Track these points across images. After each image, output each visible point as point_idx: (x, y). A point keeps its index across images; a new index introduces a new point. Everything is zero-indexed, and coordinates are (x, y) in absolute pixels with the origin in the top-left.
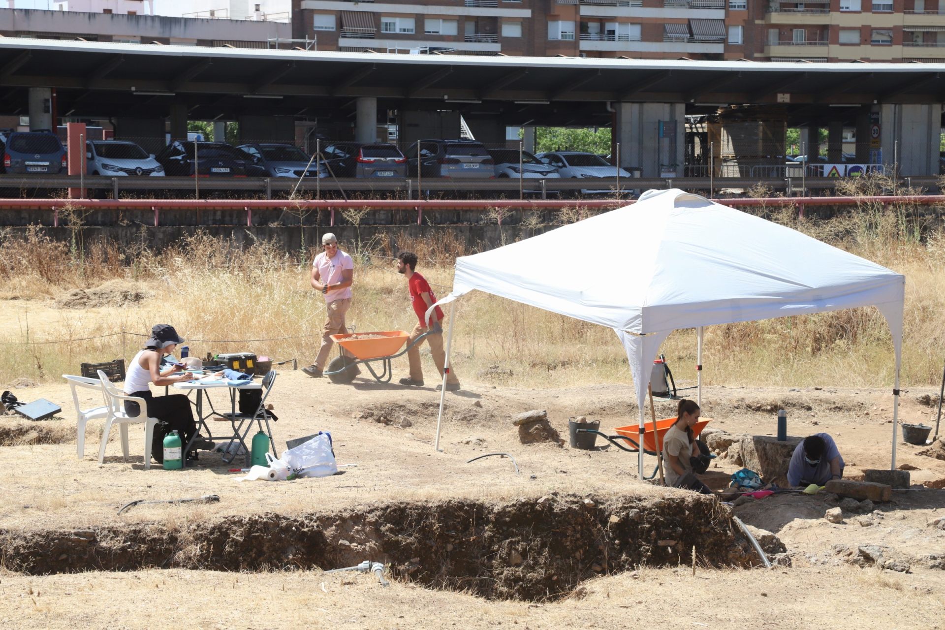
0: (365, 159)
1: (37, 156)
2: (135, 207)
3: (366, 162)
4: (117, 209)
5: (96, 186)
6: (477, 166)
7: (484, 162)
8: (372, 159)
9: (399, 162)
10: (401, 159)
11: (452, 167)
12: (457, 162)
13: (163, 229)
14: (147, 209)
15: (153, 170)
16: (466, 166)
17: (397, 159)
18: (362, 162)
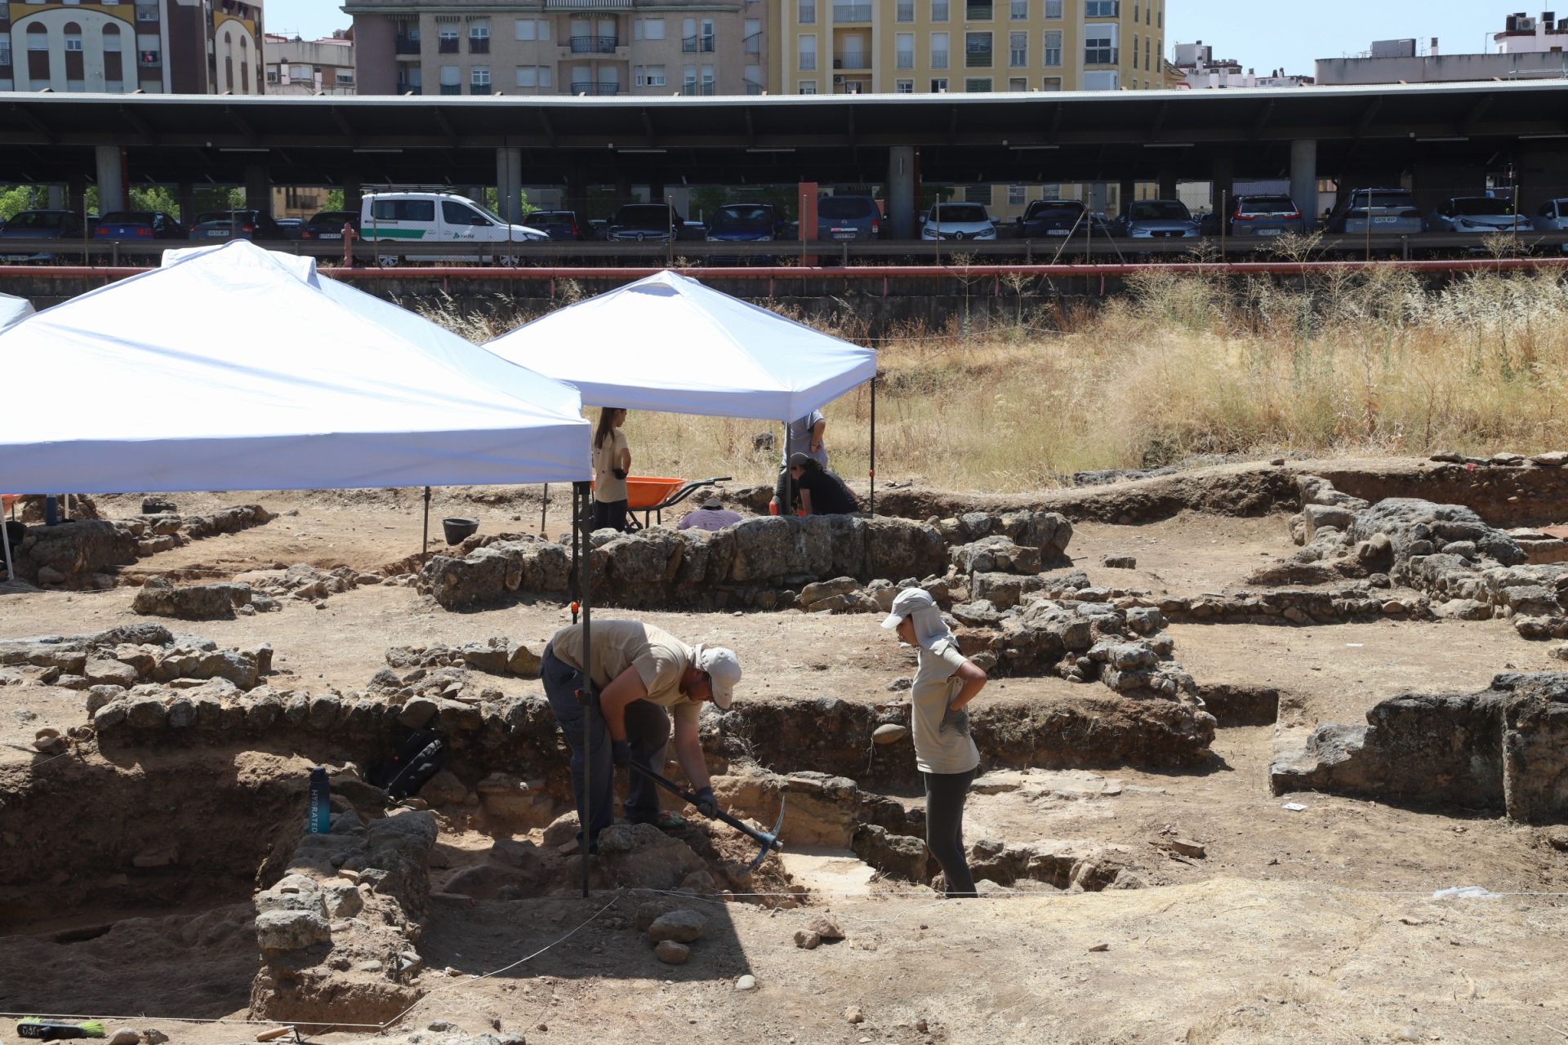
0: (1244, 215)
1: (844, 222)
2: (865, 274)
3: (1248, 219)
4: (845, 276)
5: (826, 253)
6: (1394, 220)
7: (1404, 215)
8: (1252, 215)
9: (1290, 218)
10: (1293, 214)
11: (1359, 222)
12: (1364, 215)
13: (891, 299)
14: (878, 278)
15: (978, 234)
16: (1377, 220)
17: (1285, 214)
18: (1241, 219)
